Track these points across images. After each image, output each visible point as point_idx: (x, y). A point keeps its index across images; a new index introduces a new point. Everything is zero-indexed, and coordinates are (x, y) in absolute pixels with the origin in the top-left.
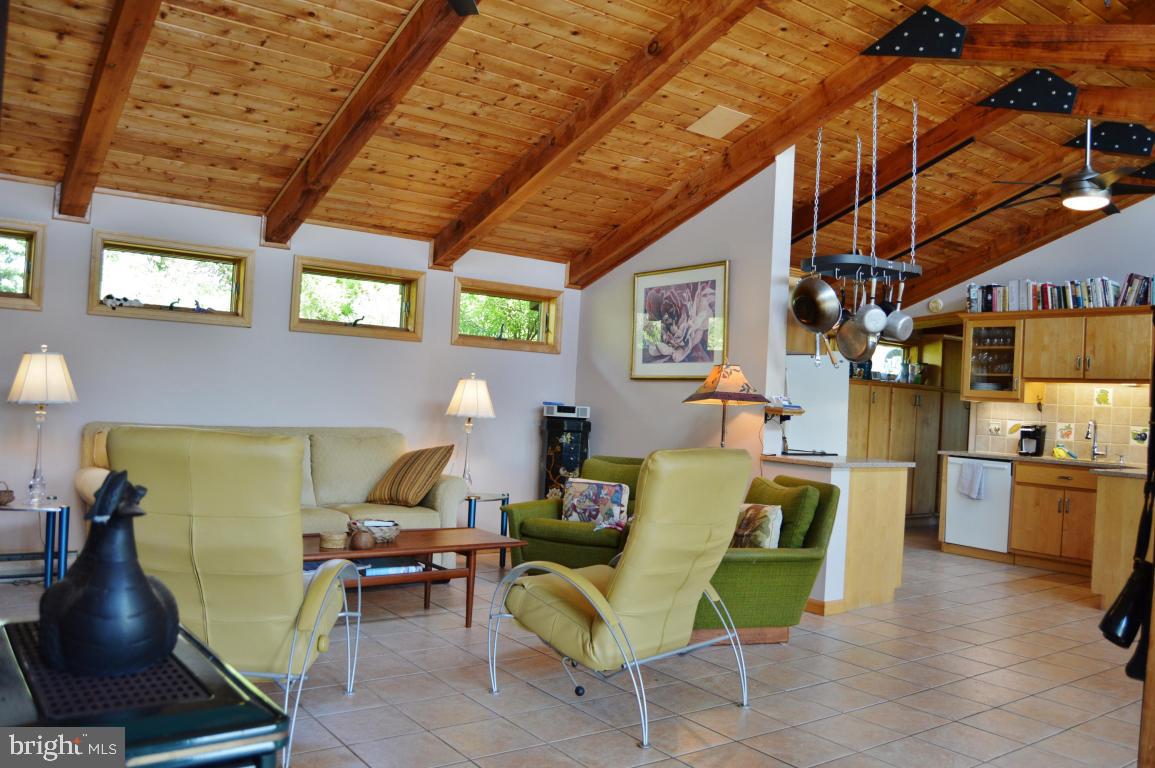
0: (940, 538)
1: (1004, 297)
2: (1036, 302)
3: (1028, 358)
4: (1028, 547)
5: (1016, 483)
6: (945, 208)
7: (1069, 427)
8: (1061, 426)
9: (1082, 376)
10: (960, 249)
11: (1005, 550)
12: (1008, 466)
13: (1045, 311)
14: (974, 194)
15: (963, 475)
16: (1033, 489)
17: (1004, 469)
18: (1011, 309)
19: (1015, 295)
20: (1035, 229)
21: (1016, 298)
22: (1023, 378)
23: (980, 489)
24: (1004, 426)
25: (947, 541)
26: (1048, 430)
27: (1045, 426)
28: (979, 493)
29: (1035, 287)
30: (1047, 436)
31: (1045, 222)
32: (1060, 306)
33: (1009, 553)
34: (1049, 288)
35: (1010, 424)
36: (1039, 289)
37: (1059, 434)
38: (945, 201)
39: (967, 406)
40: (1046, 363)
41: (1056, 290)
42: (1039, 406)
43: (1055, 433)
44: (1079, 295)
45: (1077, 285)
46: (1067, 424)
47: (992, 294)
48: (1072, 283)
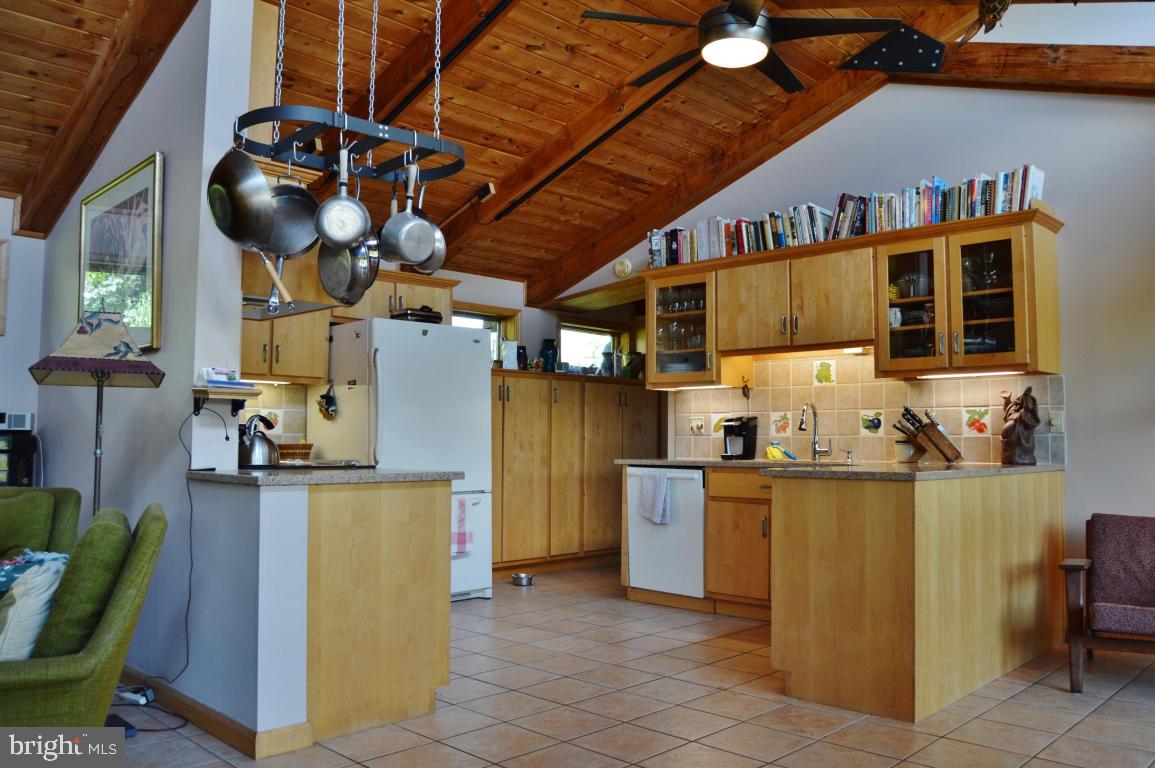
0: (624, 582)
1: (692, 243)
2: (730, 246)
3: (723, 324)
4: (726, 588)
5: (710, 499)
6: (587, 110)
7: (784, 417)
8: (775, 416)
9: (789, 344)
10: (641, 186)
11: (700, 594)
12: (698, 475)
13: (741, 258)
14: (620, 87)
15: (645, 492)
16: (729, 506)
17: (693, 479)
18: (701, 258)
19: (705, 240)
20: (731, 153)
21: (706, 244)
22: (718, 352)
23: (664, 510)
24: (708, 422)
25: (632, 585)
26: (761, 423)
27: (756, 418)
28: (663, 516)
29: (727, 226)
30: (760, 432)
31: (742, 142)
32: (758, 248)
33: (706, 598)
34: (744, 225)
35: (715, 418)
36: (733, 229)
37: (773, 428)
38: (581, 98)
39: (662, 397)
40: (745, 331)
41: (752, 226)
42: (745, 391)
43: (768, 427)
44: (781, 230)
45: (778, 217)
46: (782, 414)
47: (676, 240)
48: (772, 215)
